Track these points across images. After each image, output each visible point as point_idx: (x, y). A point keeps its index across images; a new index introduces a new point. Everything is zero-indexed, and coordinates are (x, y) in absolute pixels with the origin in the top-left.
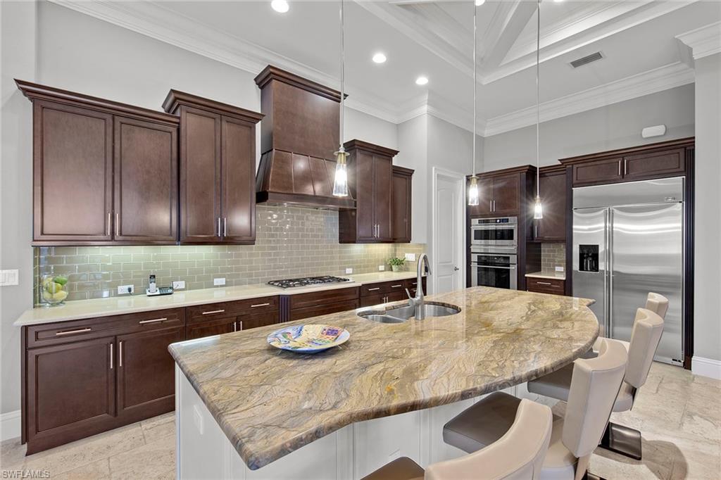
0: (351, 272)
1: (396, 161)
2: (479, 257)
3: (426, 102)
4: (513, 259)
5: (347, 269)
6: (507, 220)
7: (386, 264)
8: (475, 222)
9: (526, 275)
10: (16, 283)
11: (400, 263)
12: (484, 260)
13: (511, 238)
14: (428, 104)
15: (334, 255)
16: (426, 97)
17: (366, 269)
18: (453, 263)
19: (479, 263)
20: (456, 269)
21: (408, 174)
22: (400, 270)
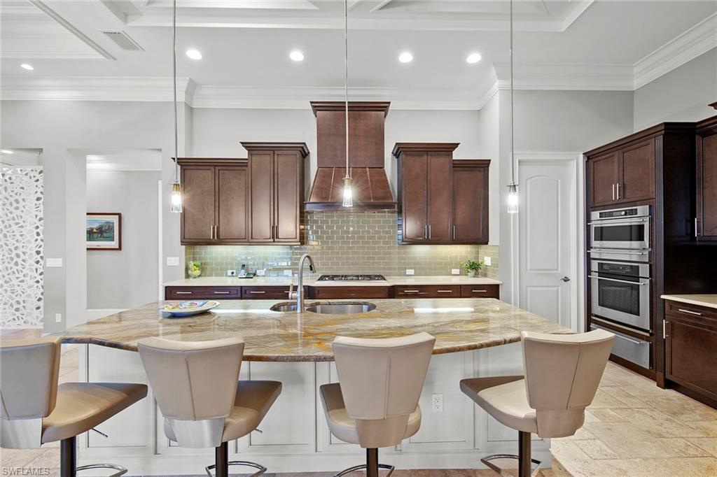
0: (413, 273)
1: (457, 155)
2: (601, 265)
3: (496, 77)
4: (644, 271)
5: (407, 270)
6: (635, 212)
7: (461, 269)
8: (595, 215)
9: (663, 297)
10: (178, 264)
11: (475, 267)
12: (608, 271)
13: (641, 238)
14: (499, 78)
15: (392, 255)
16: (493, 72)
17: (433, 271)
18: (559, 271)
19: (600, 274)
20: (566, 280)
21: (482, 166)
22: (476, 275)
